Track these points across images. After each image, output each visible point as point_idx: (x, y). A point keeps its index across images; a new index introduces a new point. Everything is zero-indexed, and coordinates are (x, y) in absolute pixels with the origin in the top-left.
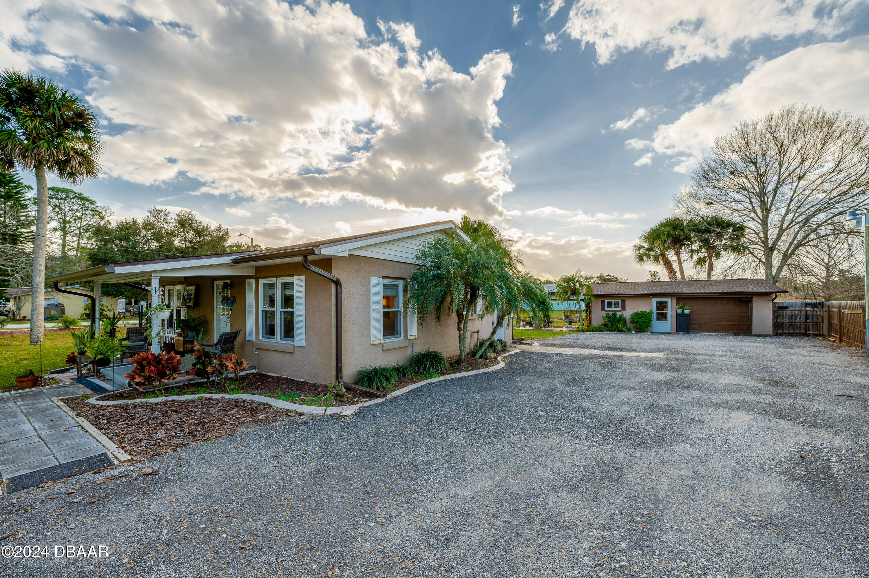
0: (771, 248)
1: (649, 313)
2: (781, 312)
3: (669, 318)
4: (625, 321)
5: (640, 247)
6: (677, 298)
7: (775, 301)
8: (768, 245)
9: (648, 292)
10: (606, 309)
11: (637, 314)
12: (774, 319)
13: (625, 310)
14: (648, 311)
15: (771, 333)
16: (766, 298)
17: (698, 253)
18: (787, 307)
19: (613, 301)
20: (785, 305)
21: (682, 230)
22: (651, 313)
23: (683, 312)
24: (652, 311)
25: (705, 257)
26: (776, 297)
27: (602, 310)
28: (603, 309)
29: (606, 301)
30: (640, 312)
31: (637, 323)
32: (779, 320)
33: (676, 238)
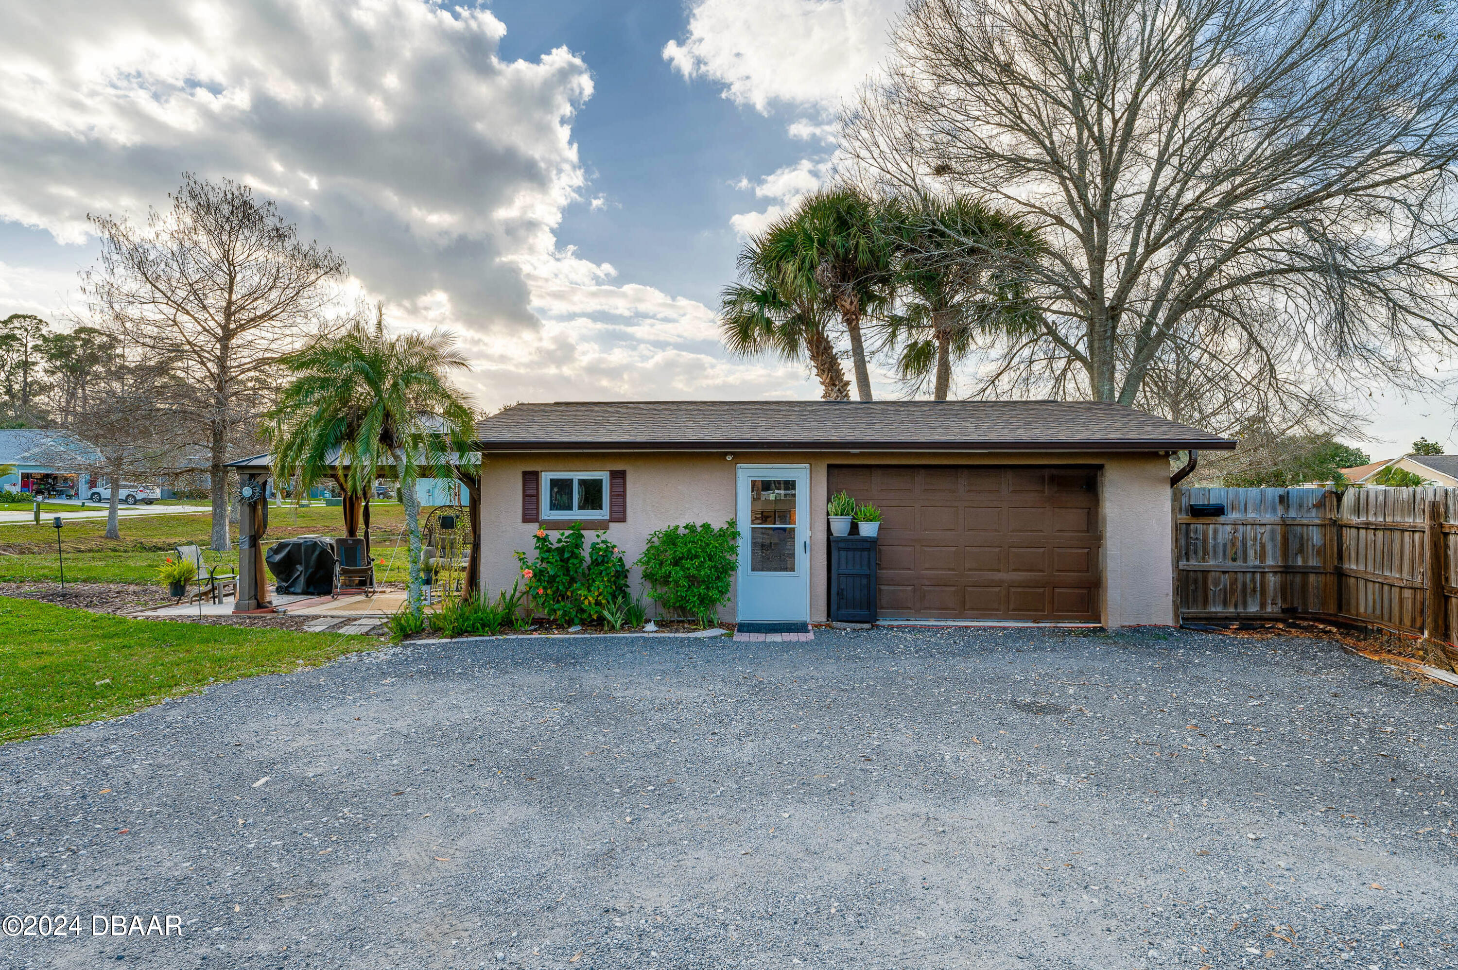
0: (1113, 308)
1: (722, 533)
2: (1198, 526)
3: (802, 559)
4: (622, 573)
5: (743, 294)
6: (830, 467)
7: (1183, 484)
8: (1103, 302)
9: (717, 435)
10: (546, 513)
11: (671, 538)
12: (1177, 560)
13: (622, 519)
14: (718, 523)
15: (1168, 619)
16: (1153, 469)
17: (911, 328)
18: (1218, 511)
19: (576, 475)
20: (1213, 501)
21: (865, 229)
22: (730, 533)
23: (854, 528)
24: (732, 524)
25: (928, 343)
26: (1192, 466)
27: (525, 520)
28: (530, 515)
29: (546, 477)
30: (682, 531)
31: (666, 580)
32: (1194, 563)
33: (845, 259)
